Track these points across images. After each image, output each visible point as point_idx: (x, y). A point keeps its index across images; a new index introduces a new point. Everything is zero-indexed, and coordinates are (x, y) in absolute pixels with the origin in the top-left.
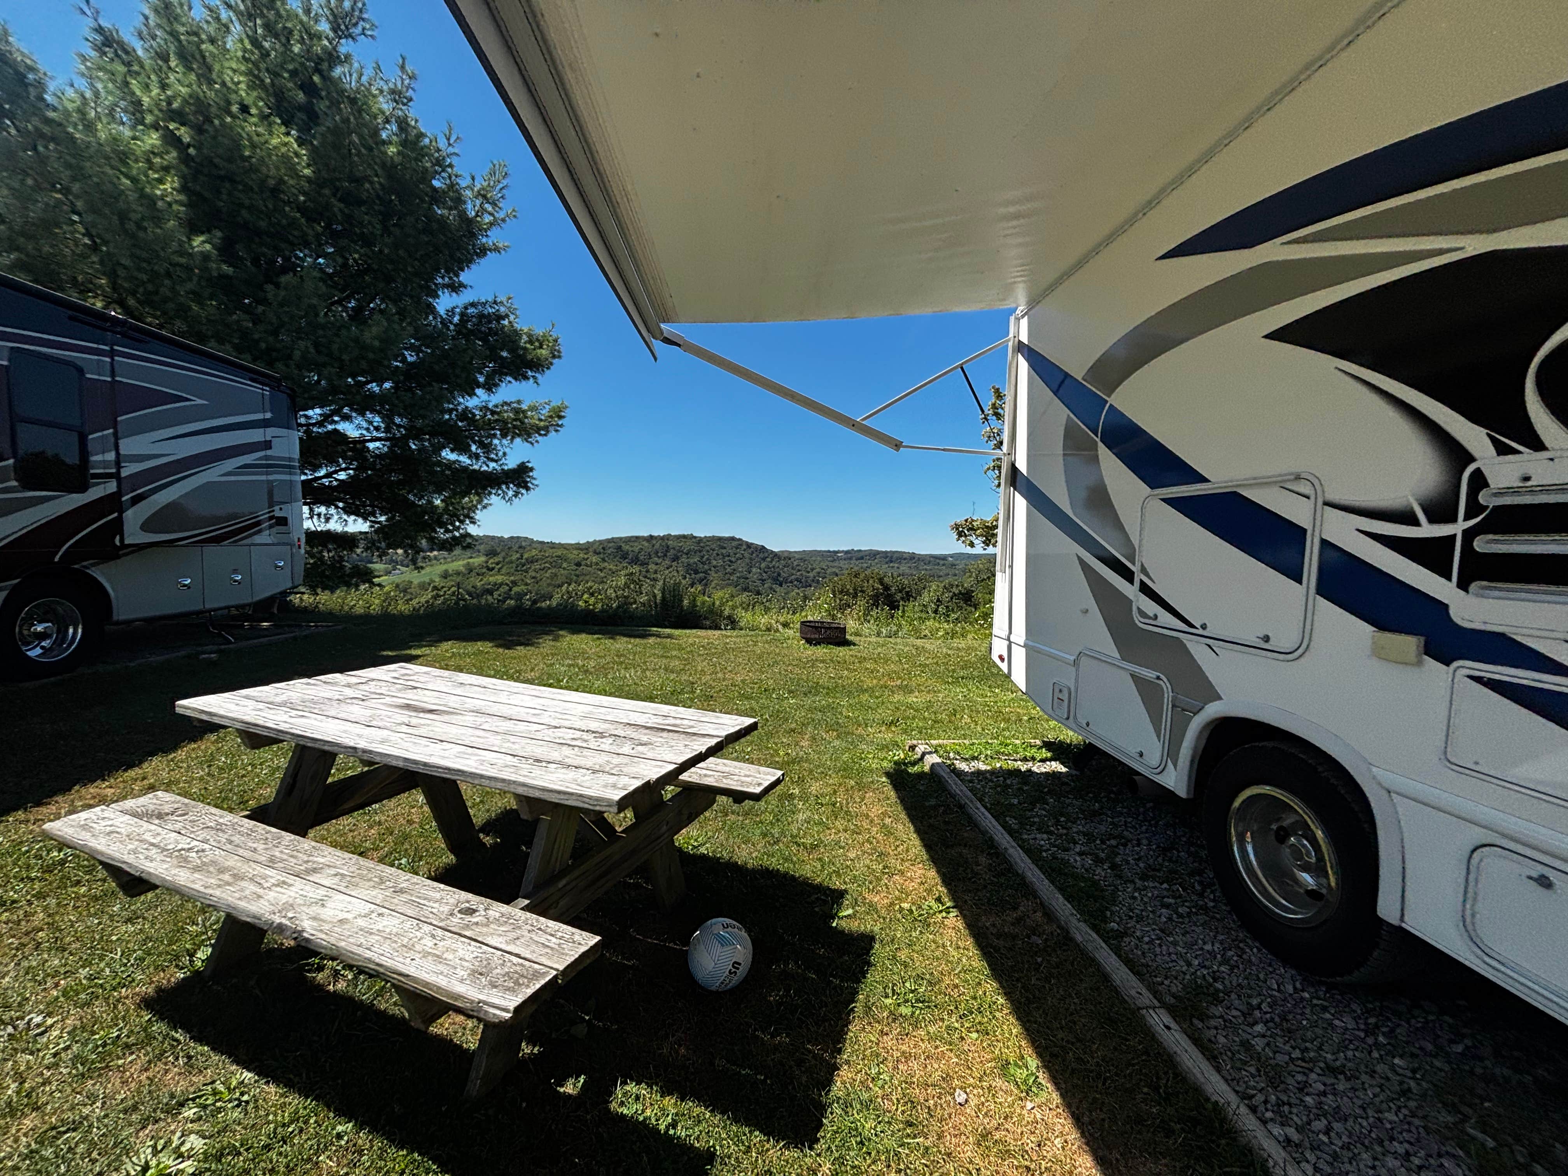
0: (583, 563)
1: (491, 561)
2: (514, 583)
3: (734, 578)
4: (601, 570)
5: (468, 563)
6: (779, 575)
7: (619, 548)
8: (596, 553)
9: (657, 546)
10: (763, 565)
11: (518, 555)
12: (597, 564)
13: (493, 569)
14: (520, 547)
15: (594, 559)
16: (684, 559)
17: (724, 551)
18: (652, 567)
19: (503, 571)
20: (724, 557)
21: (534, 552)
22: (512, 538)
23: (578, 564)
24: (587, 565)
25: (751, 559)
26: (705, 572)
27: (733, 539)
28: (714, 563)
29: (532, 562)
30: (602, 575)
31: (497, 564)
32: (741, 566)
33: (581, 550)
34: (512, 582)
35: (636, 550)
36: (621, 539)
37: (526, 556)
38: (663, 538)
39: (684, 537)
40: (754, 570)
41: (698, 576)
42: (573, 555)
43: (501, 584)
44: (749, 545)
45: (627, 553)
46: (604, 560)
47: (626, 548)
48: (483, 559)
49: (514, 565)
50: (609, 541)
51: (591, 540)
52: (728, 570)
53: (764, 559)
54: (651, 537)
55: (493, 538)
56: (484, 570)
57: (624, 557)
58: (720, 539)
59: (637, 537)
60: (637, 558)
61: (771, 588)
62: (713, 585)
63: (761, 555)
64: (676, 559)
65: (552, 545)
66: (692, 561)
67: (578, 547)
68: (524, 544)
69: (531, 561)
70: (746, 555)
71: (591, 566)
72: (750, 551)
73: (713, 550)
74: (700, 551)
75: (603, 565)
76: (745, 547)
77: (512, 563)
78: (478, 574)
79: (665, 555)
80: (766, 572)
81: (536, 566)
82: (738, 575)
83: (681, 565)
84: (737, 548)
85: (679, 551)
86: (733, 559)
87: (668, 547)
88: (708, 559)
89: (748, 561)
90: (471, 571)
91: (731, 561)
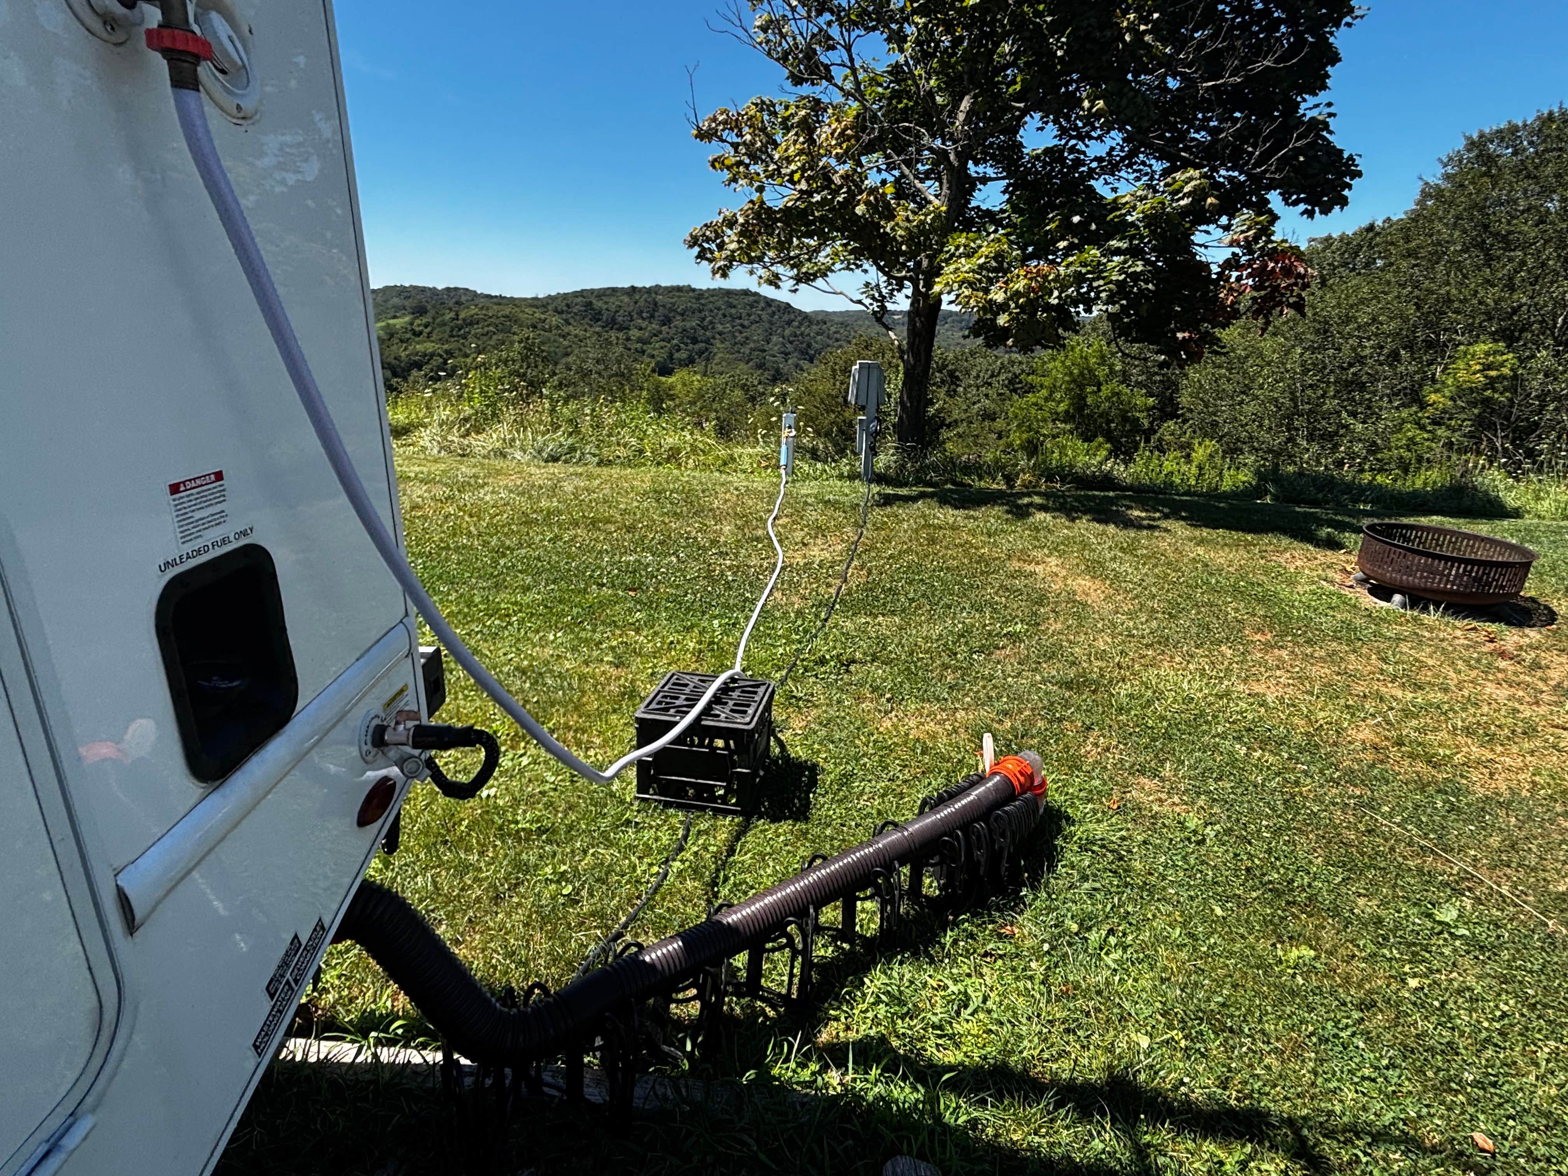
0: (539, 326)
1: (418, 322)
2: (450, 354)
3: (746, 350)
4: (564, 337)
5: (388, 324)
6: (809, 346)
7: (589, 304)
8: (557, 311)
9: (641, 303)
10: (787, 332)
11: (452, 315)
12: (558, 327)
13: (421, 333)
14: (457, 303)
15: (555, 320)
16: (678, 322)
17: (733, 311)
18: (634, 333)
19: (434, 337)
20: (733, 319)
21: (473, 310)
22: (448, 289)
23: (534, 328)
25: (771, 323)
26: (707, 341)
27: (746, 293)
28: (720, 327)
29: (471, 324)
30: (566, 343)
31: (426, 326)
32: (757, 333)
33: (537, 307)
34: (447, 352)
35: (613, 308)
36: (592, 291)
37: (462, 315)
38: (649, 291)
39: (679, 289)
40: (774, 339)
41: (697, 347)
42: (526, 316)
43: (432, 355)
44: (769, 302)
45: (600, 313)
46: (568, 322)
47: (598, 304)
48: (407, 319)
49: (448, 329)
50: (576, 294)
51: (553, 294)
52: (739, 338)
53: (789, 323)
54: (633, 288)
55: (423, 290)
56: (408, 336)
57: (596, 317)
58: (729, 293)
59: (614, 290)
60: (614, 320)
61: (797, 366)
62: (717, 360)
63: (786, 317)
64: (666, 321)
65: (500, 300)
66: (688, 325)
67: (535, 303)
68: (463, 299)
69: (471, 322)
70: (765, 317)
71: (550, 331)
72: (770, 311)
73: (719, 309)
74: (700, 311)
75: (566, 329)
76: (762, 304)
77: (445, 325)
78: (402, 341)
79: (652, 316)
80: (791, 343)
81: (477, 330)
82: (752, 345)
83: (673, 331)
84: (752, 307)
85: (671, 310)
86: (746, 323)
87: (656, 304)
88: (711, 322)
89: (767, 325)
90: (391, 335)
91: (743, 326)
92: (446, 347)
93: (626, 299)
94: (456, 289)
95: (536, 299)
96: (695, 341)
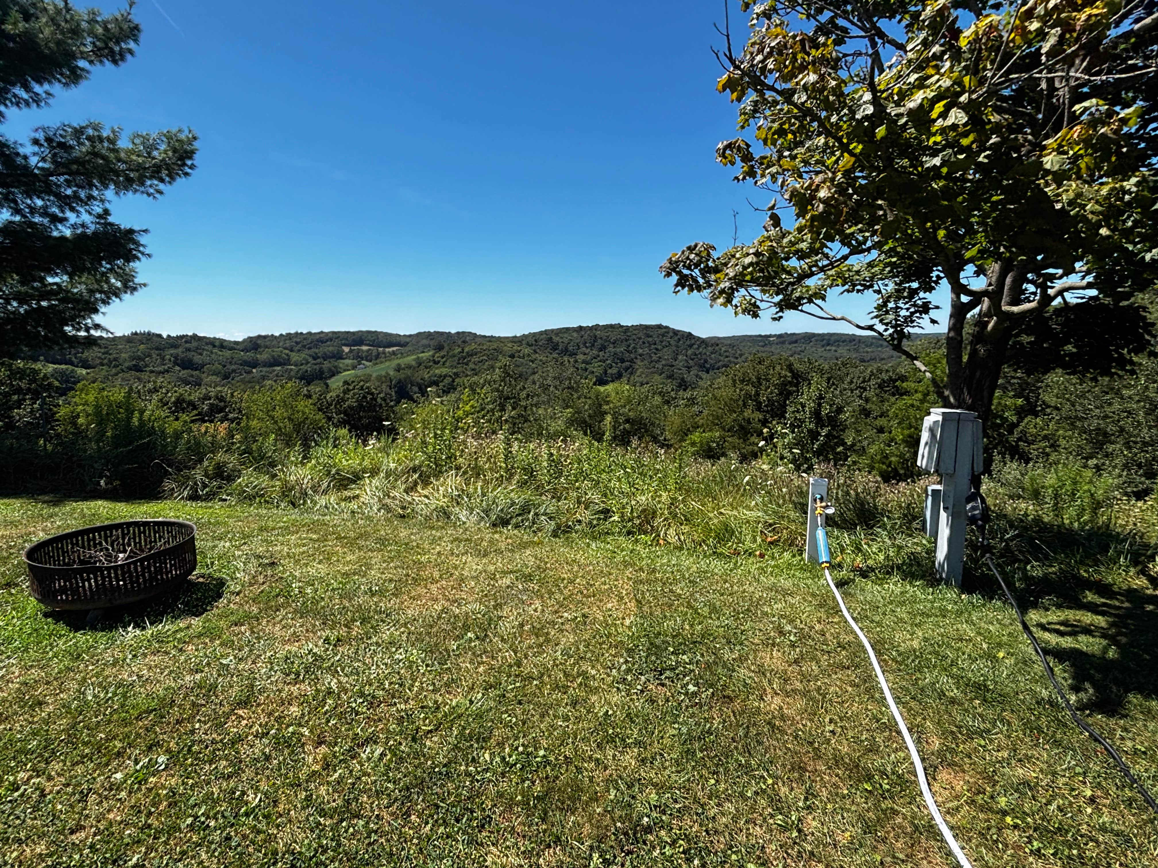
0: (517, 355)
1: (437, 355)
2: (457, 375)
3: (659, 366)
4: (533, 362)
5: (418, 357)
6: (706, 361)
7: (550, 339)
8: (529, 345)
9: (586, 337)
10: (689, 352)
11: (460, 350)
12: (529, 355)
13: (439, 362)
14: (464, 342)
15: (527, 351)
16: (611, 349)
17: (650, 339)
18: (580, 357)
19: (447, 364)
20: (650, 345)
21: (473, 346)
22: (457, 333)
23: (512, 356)
24: (519, 357)
25: (677, 346)
26: (632, 361)
27: (660, 327)
28: (641, 351)
29: (472, 355)
30: (534, 366)
31: (443, 358)
32: (667, 354)
33: (516, 342)
34: (455, 374)
35: (566, 341)
36: (552, 331)
37: (466, 350)
38: (591, 328)
39: (612, 326)
40: (680, 357)
41: (624, 365)
42: (508, 348)
43: (445, 376)
44: (676, 332)
45: (557, 344)
46: (535, 352)
47: (556, 339)
48: (431, 353)
49: (456, 359)
50: (541, 333)
51: (526, 333)
52: (655, 358)
53: (691, 346)
54: (581, 328)
55: (442, 333)
56: (431, 364)
57: (555, 348)
58: (647, 327)
59: (567, 329)
60: (566, 349)
61: (697, 376)
62: (638, 373)
63: (688, 343)
64: (603, 348)
65: (491, 339)
66: (618, 350)
67: (514, 340)
68: (467, 338)
69: (471, 354)
70: (672, 342)
71: (523, 357)
72: (676, 338)
73: (640, 338)
74: (627, 340)
75: (534, 356)
76: (671, 334)
77: (454, 356)
78: (426, 367)
79: (593, 345)
80: (692, 360)
81: (475, 359)
82: (664, 362)
83: (608, 354)
84: (663, 336)
85: (606, 341)
86: (659, 347)
87: (596, 337)
88: (634, 348)
89: (674, 348)
90: (420, 364)
91: (657, 349)
92: (455, 370)
93: (575, 335)
94: (463, 333)
95: (514, 337)
96: (623, 361)
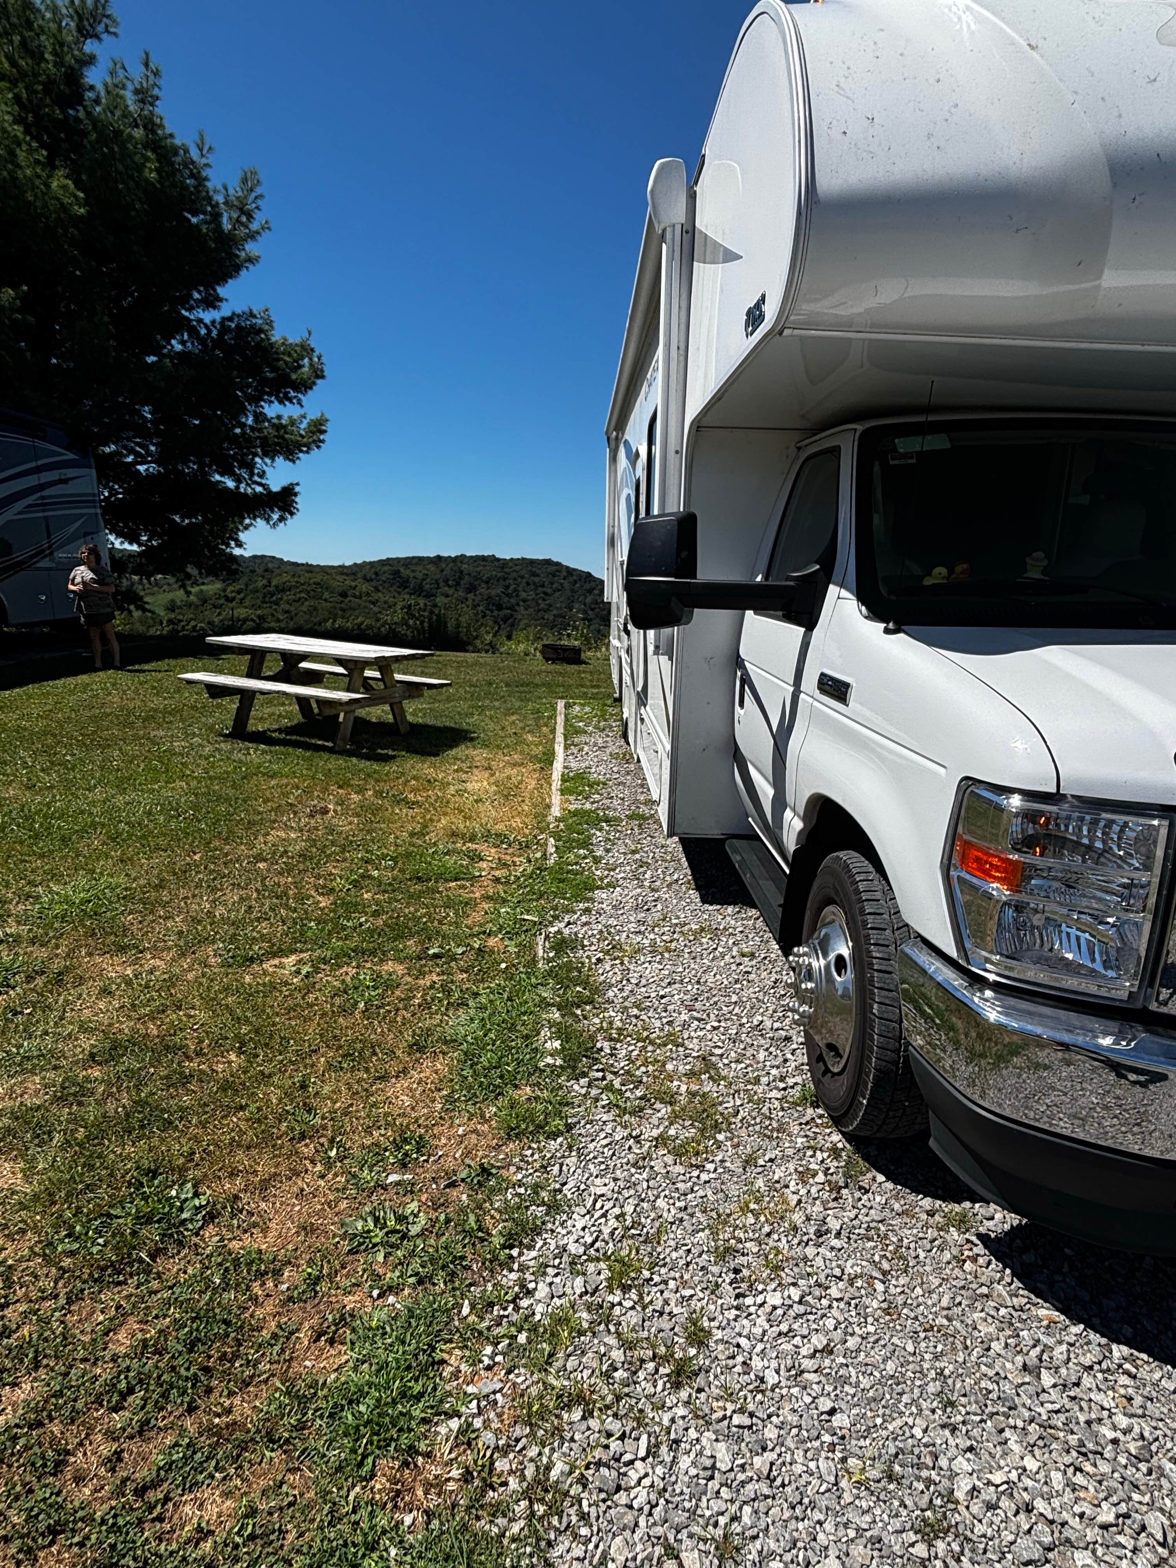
0: (349, 593)
1: (230, 588)
3: (549, 616)
4: (374, 603)
5: (201, 591)
7: (397, 573)
8: (366, 579)
9: (447, 571)
10: (589, 599)
11: (265, 582)
12: (368, 594)
13: (234, 599)
14: (266, 570)
15: (365, 587)
16: (483, 590)
17: (536, 579)
19: (247, 602)
20: (537, 587)
21: (285, 578)
23: (344, 595)
24: (355, 596)
25: (573, 591)
26: (512, 608)
27: (548, 562)
28: (523, 595)
29: (283, 591)
30: (376, 609)
31: (239, 592)
32: (559, 601)
33: (347, 575)
34: (259, 617)
35: (420, 576)
36: (398, 560)
37: (274, 582)
38: (454, 560)
39: (483, 558)
40: (577, 606)
41: (502, 613)
42: (337, 583)
44: (570, 571)
45: (407, 581)
46: (377, 590)
47: (405, 572)
48: (219, 585)
49: (260, 595)
50: (381, 563)
51: (359, 562)
52: (543, 605)
53: (590, 591)
54: (439, 558)
56: (222, 601)
57: (404, 584)
58: (532, 562)
59: (421, 559)
60: (421, 588)
63: (587, 586)
64: (472, 589)
65: (309, 568)
66: (493, 592)
67: (343, 571)
68: (270, 566)
69: (282, 589)
70: (566, 585)
71: (360, 597)
72: (571, 579)
73: (522, 577)
74: (505, 579)
75: (375, 596)
76: (564, 574)
77: (257, 591)
78: (215, 607)
79: (458, 584)
80: (593, 610)
81: (288, 596)
82: (555, 612)
83: (478, 599)
84: (554, 575)
85: (476, 579)
86: (549, 591)
87: (461, 572)
88: (515, 590)
89: (569, 594)
90: (205, 601)
91: (546, 593)
92: (259, 612)
93: (432, 568)
94: (263, 557)
95: (342, 567)
96: (499, 607)
